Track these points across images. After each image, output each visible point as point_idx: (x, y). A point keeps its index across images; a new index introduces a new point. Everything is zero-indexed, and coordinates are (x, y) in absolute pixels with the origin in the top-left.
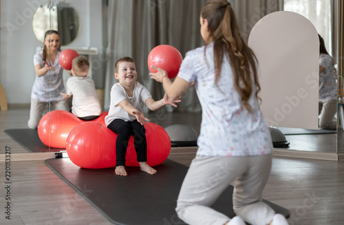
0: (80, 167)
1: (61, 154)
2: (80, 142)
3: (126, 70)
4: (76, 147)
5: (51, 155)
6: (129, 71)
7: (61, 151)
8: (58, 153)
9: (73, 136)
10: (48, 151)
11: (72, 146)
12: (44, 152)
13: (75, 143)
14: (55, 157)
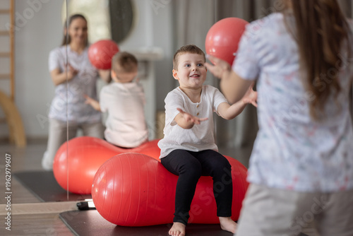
0: (115, 225)
1: (87, 203)
2: (111, 185)
3: (189, 65)
4: (105, 193)
5: (72, 205)
6: (193, 67)
7: (86, 200)
8: (82, 203)
9: (103, 175)
10: (66, 200)
11: (100, 192)
12: (59, 201)
13: (103, 186)
14: (77, 208)
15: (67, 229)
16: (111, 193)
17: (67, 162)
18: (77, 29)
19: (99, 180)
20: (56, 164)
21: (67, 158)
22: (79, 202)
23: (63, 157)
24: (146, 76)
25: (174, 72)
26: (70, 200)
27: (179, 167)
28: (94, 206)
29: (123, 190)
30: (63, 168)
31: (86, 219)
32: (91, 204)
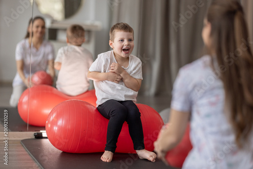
1: (41, 134)
3: (122, 41)
4: (55, 128)
5: (30, 135)
7: (41, 131)
8: (38, 133)
9: (54, 115)
10: (26, 131)
11: (52, 127)
12: (21, 131)
13: (54, 123)
14: (34, 137)
15: (26, 153)
16: (60, 128)
17: (28, 103)
18: (37, 27)
19: (51, 119)
20: (20, 103)
21: (29, 99)
22: (36, 132)
23: (25, 99)
24: (88, 42)
25: (110, 42)
26: (29, 131)
27: (111, 111)
28: (46, 136)
29: (69, 127)
30: (25, 107)
31: (40, 145)
32: (44, 134)
